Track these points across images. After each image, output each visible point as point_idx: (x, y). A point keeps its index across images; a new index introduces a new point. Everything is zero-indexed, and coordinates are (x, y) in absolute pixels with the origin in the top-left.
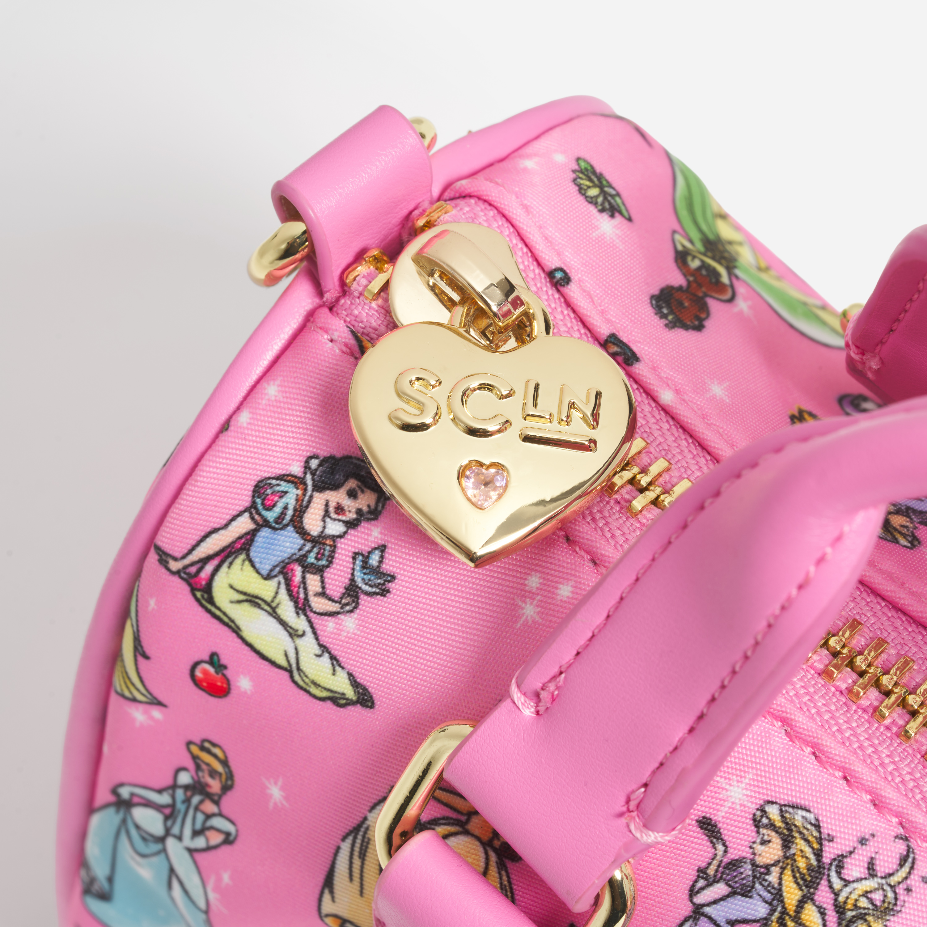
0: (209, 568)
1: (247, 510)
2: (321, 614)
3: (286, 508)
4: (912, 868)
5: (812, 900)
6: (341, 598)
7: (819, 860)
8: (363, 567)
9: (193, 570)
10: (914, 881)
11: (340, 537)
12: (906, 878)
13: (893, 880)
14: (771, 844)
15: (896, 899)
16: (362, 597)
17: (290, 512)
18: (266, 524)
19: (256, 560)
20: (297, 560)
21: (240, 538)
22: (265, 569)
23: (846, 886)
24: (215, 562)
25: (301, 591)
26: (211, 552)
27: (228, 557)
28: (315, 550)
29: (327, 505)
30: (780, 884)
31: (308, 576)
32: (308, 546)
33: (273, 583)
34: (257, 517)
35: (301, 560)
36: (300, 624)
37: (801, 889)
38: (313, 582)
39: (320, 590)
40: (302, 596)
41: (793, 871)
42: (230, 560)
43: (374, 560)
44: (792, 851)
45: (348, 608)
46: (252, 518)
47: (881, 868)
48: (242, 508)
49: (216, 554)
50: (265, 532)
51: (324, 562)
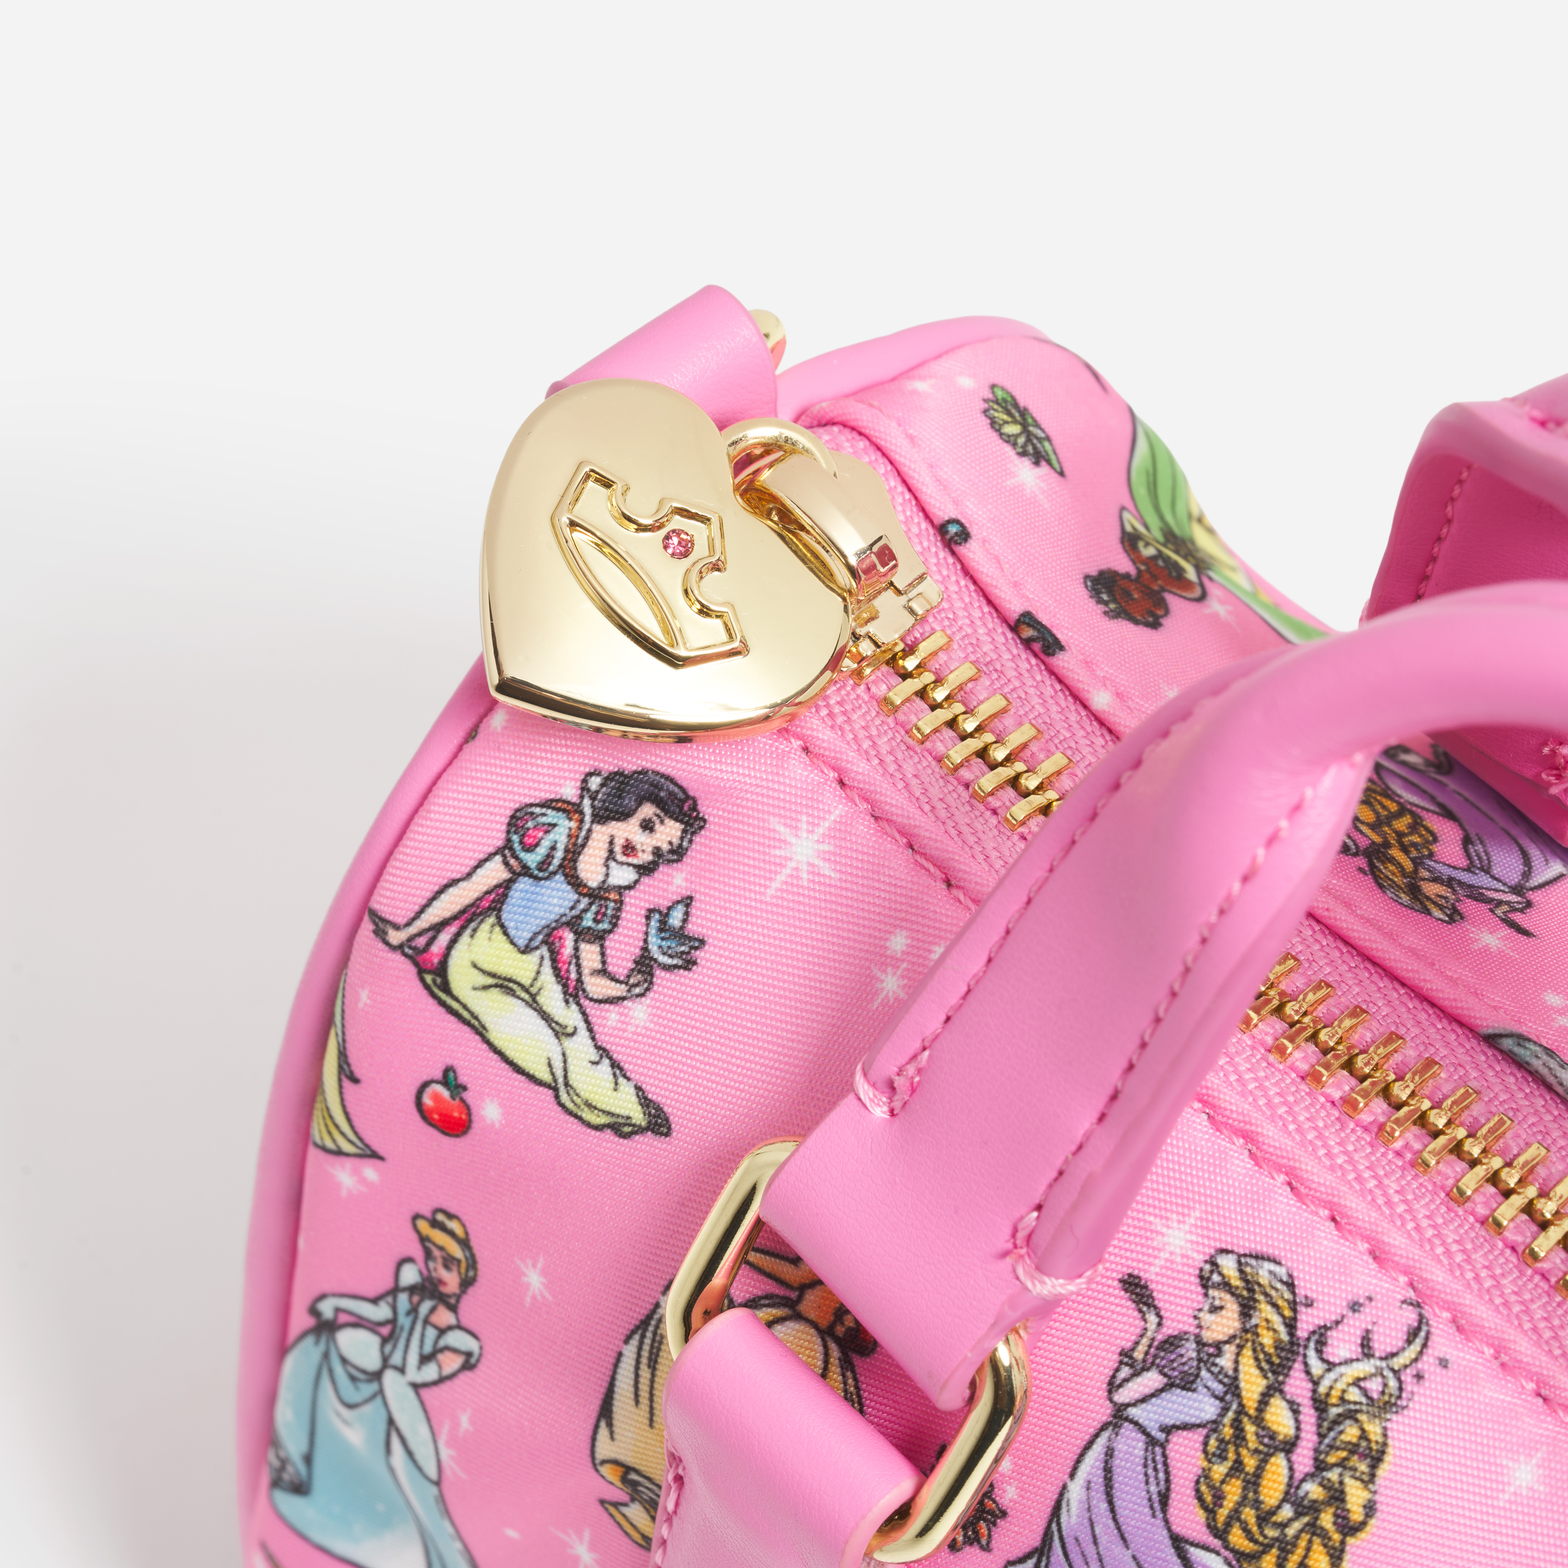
0: (444, 938)
1: (499, 851)
2: (600, 1001)
3: (553, 848)
4: (1425, 1345)
5: (1281, 1392)
6: (629, 977)
7: (1291, 1334)
8: (660, 930)
9: (421, 942)
10: (1428, 1364)
11: (629, 887)
12: (1416, 1360)
13: (1397, 1363)
14: (1224, 1312)
15: (1401, 1389)
16: (658, 972)
17: (559, 854)
18: (526, 871)
19: (510, 925)
20: (568, 924)
21: (488, 892)
22: (522, 939)
23: (1329, 1370)
24: (453, 929)
25: (573, 968)
26: (447, 914)
27: (470, 921)
28: (594, 908)
29: (611, 843)
30: (1236, 1370)
31: (583, 946)
32: (585, 901)
33: (534, 958)
34: (512, 861)
35: (573, 924)
36: (570, 1016)
37: (1265, 1377)
38: (590, 954)
39: (600, 966)
40: (573, 976)
41: (1254, 1350)
42: (473, 925)
43: (675, 919)
44: (1254, 1321)
45: (637, 990)
46: (506, 864)
47: (1381, 1346)
48: (491, 850)
49: (455, 917)
50: (524, 884)
51: (605, 926)
